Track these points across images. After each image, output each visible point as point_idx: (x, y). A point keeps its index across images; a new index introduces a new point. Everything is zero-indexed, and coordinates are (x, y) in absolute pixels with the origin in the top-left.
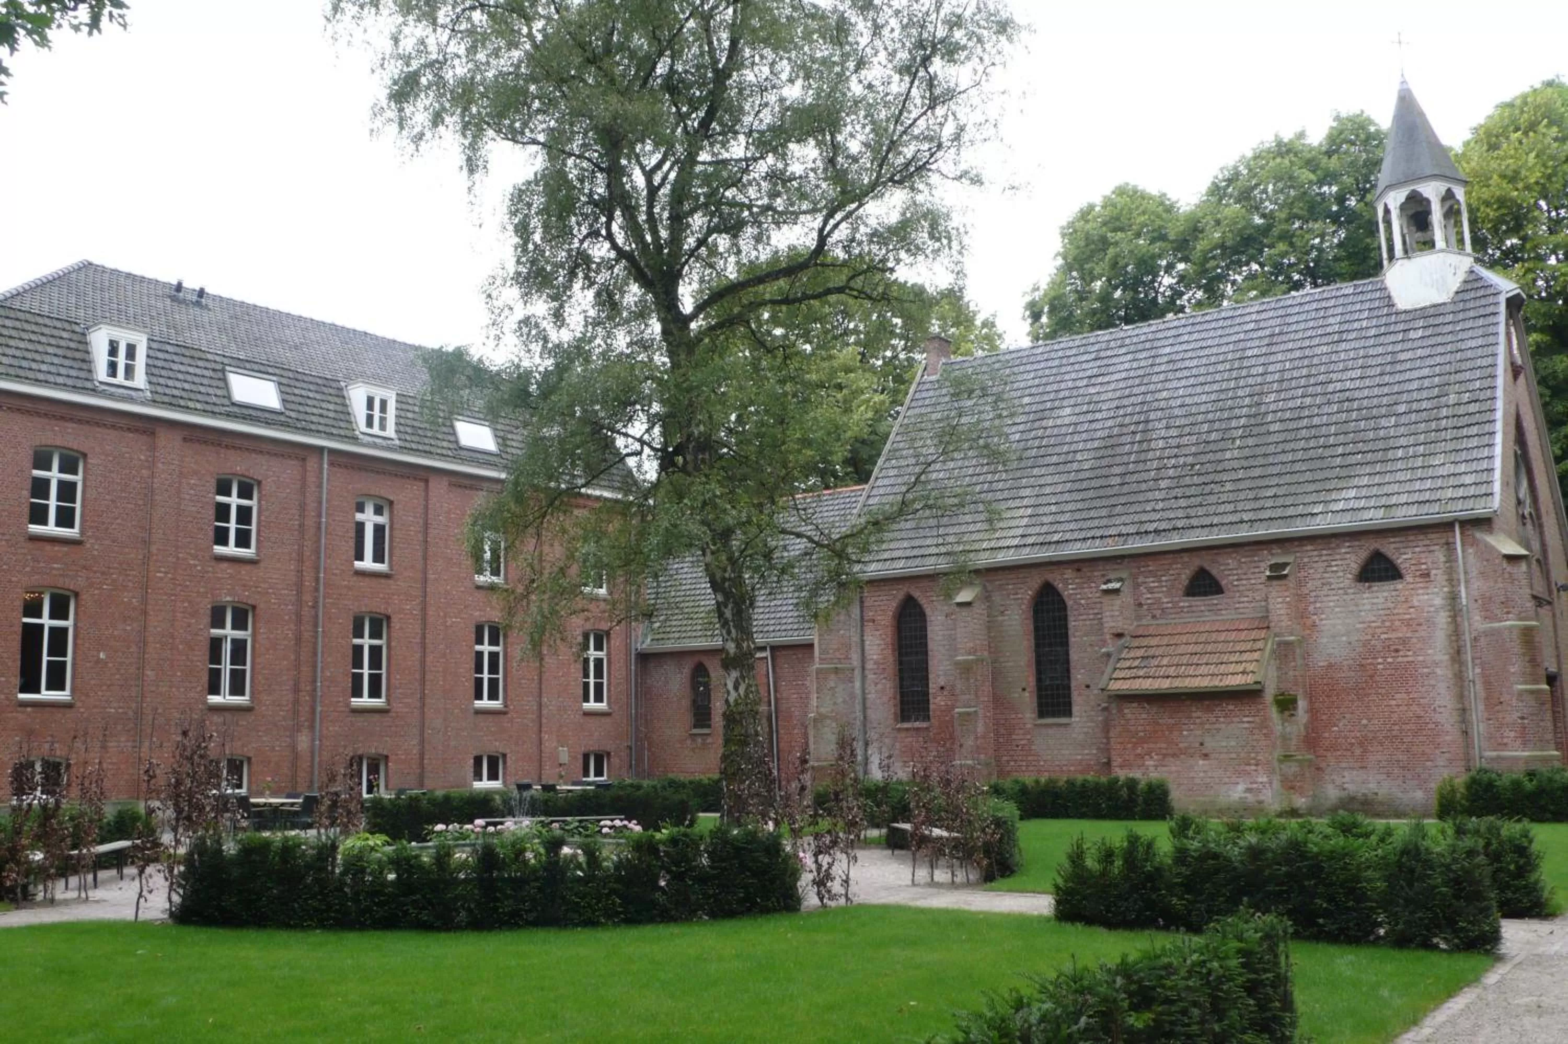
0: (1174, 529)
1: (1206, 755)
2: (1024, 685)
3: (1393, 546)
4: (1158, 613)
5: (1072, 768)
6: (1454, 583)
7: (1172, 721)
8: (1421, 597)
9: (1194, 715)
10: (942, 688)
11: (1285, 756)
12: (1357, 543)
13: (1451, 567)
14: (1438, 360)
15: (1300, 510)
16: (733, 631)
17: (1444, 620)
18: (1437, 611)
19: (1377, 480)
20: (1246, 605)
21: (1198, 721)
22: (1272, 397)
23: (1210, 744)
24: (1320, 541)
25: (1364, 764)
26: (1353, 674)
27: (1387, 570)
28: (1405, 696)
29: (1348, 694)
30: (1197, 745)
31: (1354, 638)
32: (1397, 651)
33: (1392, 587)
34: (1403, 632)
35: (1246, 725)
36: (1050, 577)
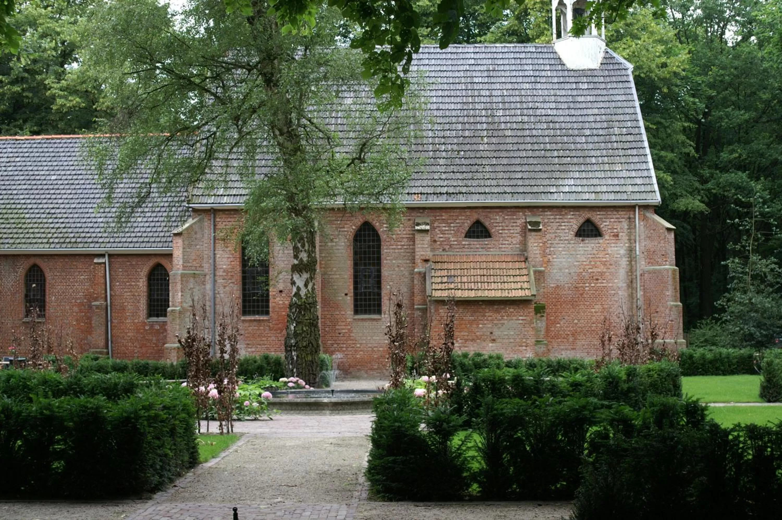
0: (460, 193)
1: (494, 340)
2: (346, 292)
3: (599, 216)
4: (447, 247)
5: (381, 349)
6: (633, 241)
7: (473, 318)
8: (613, 249)
9: (487, 314)
10: (281, 291)
11: (537, 341)
12: (577, 213)
13: (630, 232)
14: (602, 105)
15: (541, 189)
16: (307, 245)
17: (625, 263)
18: (621, 257)
19: (584, 175)
20: (507, 246)
21: (490, 318)
22: (501, 113)
23: (497, 333)
24: (555, 210)
25: (574, 347)
26: (571, 292)
27: (592, 230)
28: (600, 306)
29: (567, 304)
30: (489, 333)
31: (572, 271)
32: (597, 279)
33: (597, 241)
34: (602, 269)
35: (521, 322)
36: (369, 218)
